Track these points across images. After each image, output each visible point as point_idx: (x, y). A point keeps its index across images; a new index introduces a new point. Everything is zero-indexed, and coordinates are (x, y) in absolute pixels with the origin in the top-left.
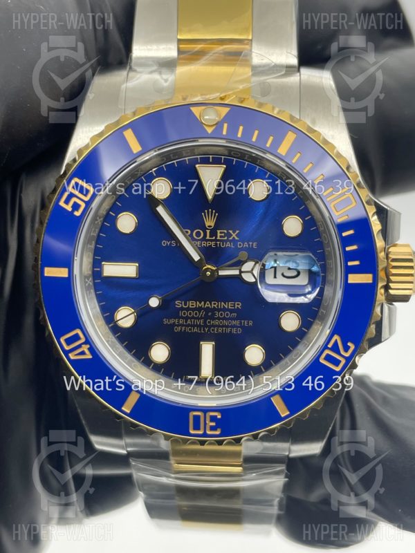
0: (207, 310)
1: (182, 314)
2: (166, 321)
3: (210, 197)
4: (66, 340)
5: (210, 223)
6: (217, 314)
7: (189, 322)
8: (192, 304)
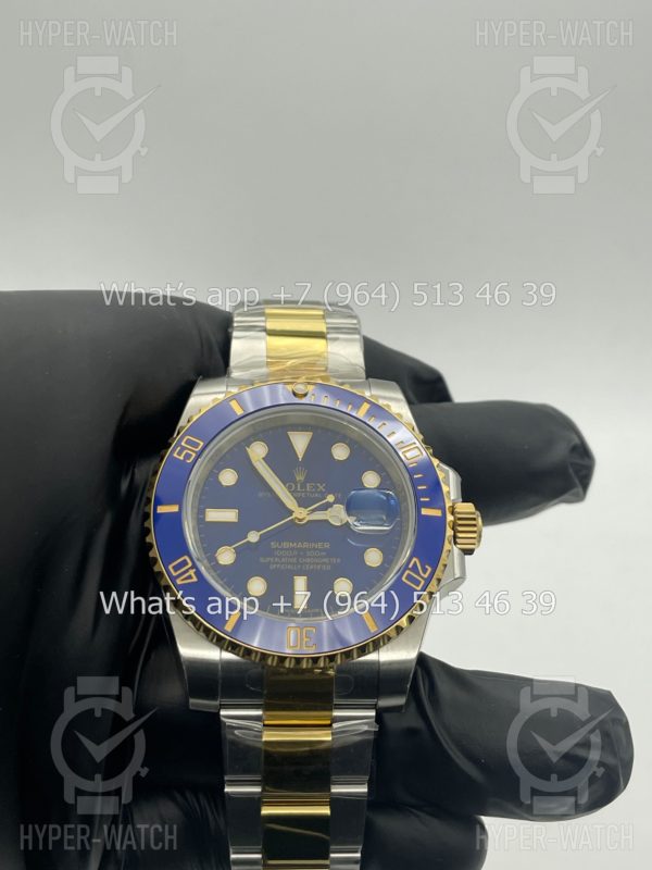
0: (299, 550)
1: (277, 553)
2: (262, 560)
3: (300, 457)
4: (174, 567)
5: (300, 478)
6: (308, 553)
7: (283, 560)
8: (285, 545)
